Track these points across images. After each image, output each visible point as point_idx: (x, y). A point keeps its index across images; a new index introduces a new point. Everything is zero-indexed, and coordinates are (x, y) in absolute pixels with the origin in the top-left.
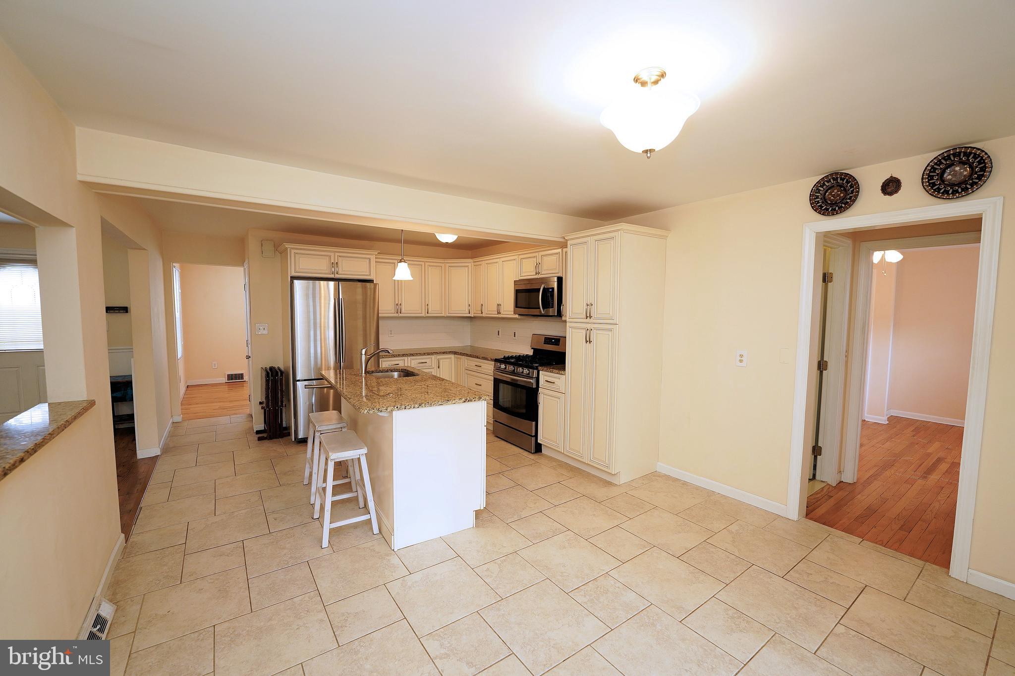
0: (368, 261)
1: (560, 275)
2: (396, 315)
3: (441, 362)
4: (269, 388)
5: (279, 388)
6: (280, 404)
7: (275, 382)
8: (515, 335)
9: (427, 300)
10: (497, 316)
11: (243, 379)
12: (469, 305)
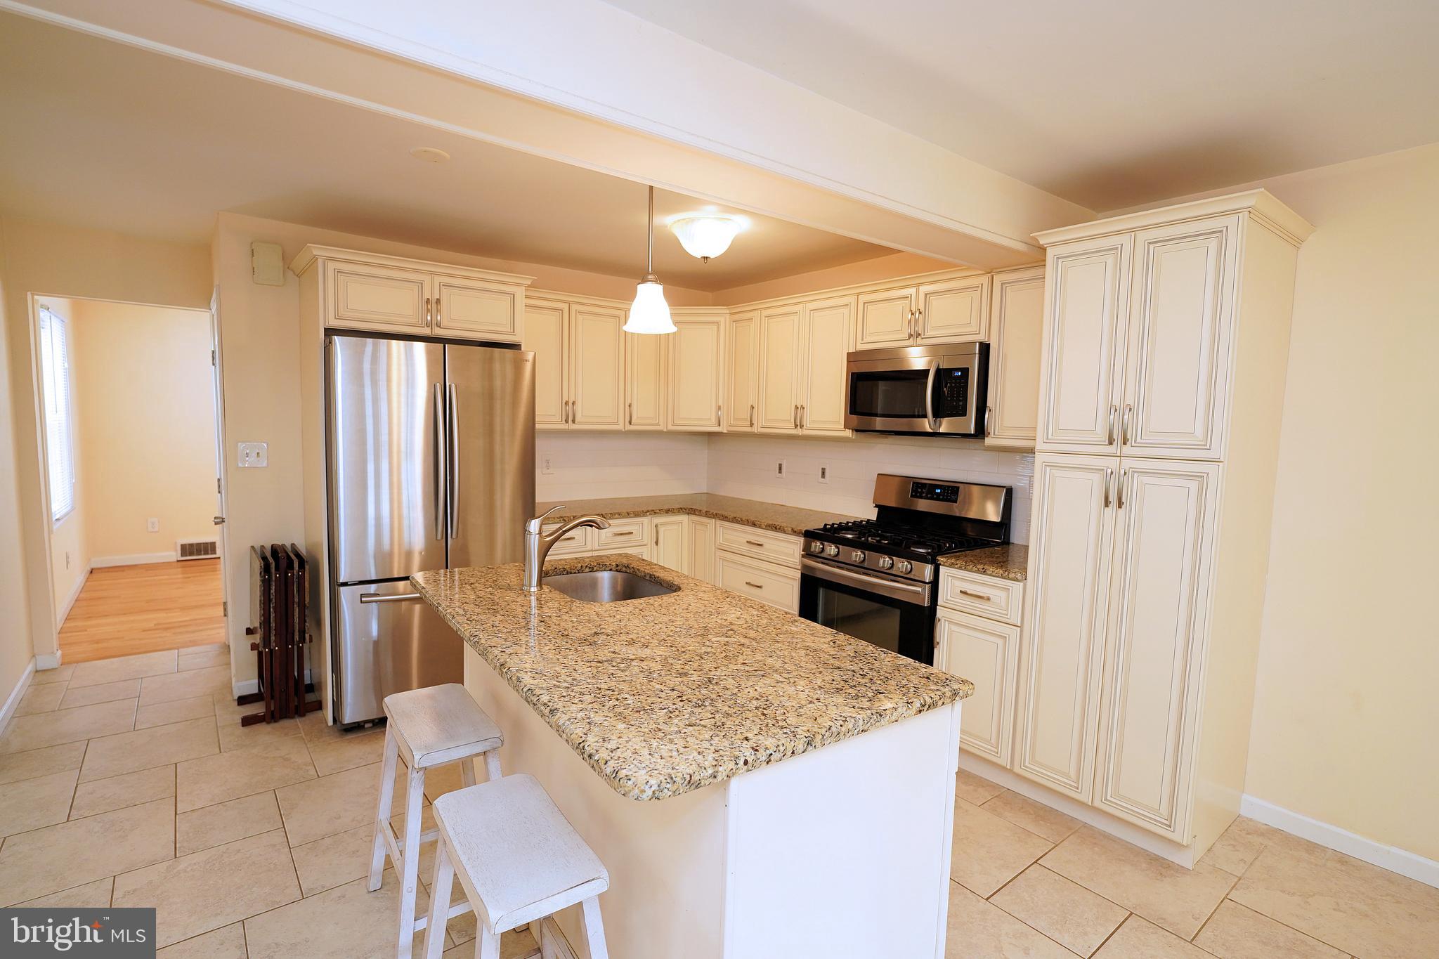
0: (508, 299)
1: (982, 337)
2: (564, 426)
3: (661, 530)
4: (270, 600)
5: (296, 600)
6: (297, 637)
7: (285, 584)
8: (823, 474)
9: (628, 394)
10: (794, 432)
11: (215, 553)
12: (719, 408)
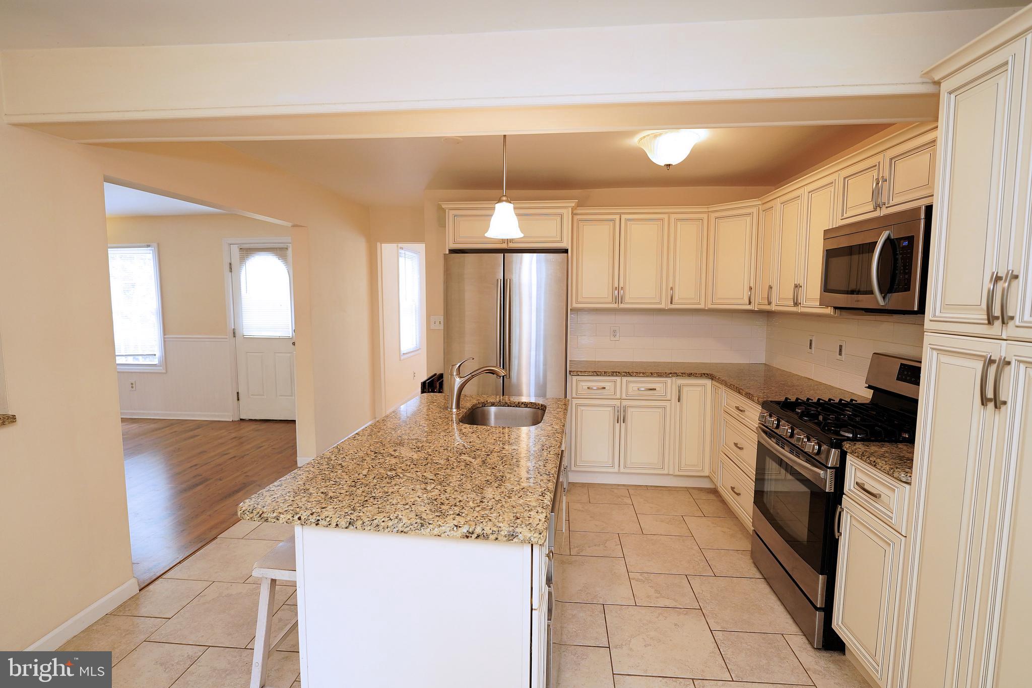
0: (559, 218)
1: (929, 200)
2: (615, 306)
3: (685, 390)
8: (840, 350)
9: (671, 280)
10: (794, 310)
12: (751, 288)
